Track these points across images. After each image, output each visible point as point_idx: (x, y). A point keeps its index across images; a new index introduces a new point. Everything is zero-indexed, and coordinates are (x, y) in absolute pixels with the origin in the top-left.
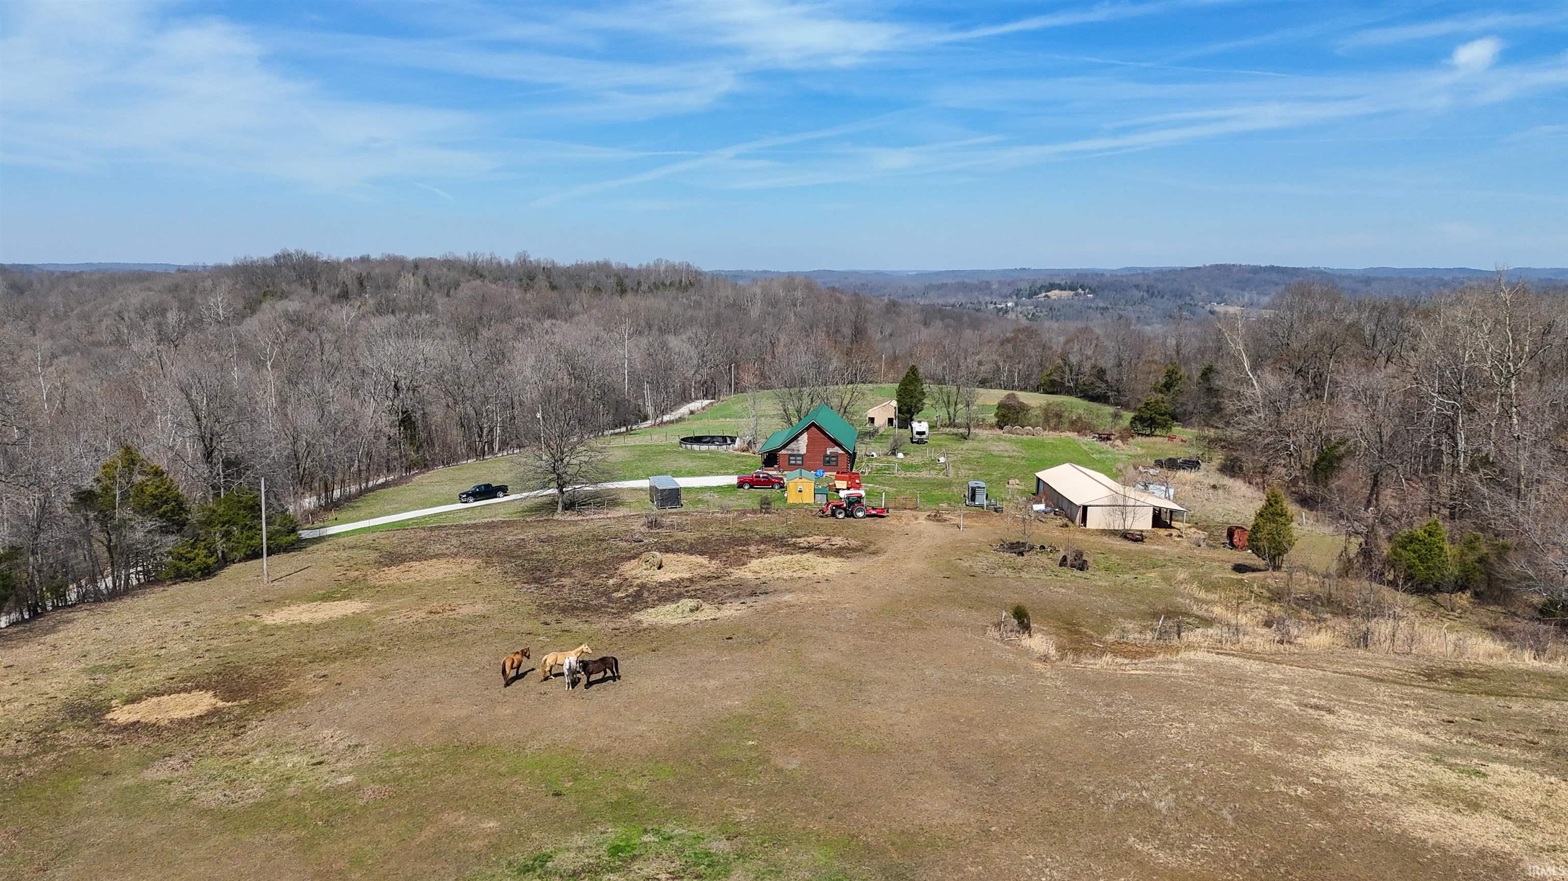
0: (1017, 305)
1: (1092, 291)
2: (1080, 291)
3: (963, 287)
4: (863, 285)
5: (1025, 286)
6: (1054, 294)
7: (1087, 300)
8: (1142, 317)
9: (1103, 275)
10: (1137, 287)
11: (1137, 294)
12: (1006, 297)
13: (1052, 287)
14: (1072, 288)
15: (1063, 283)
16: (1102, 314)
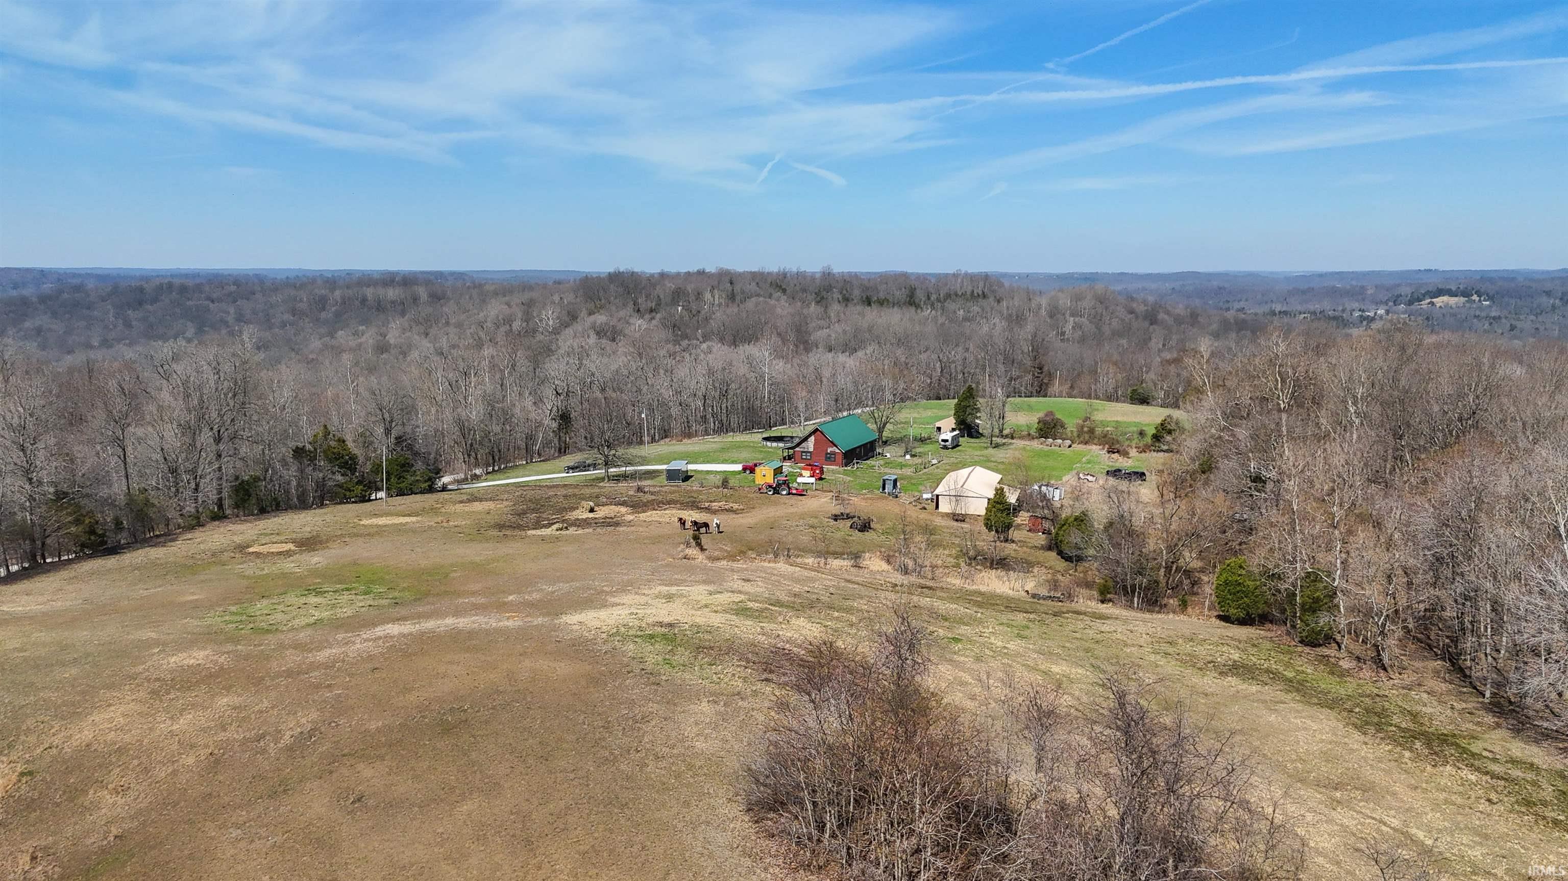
0: (1387, 312)
1: (1490, 298)
2: (1475, 297)
3: (1333, 293)
4: (1220, 288)
5: (1406, 291)
6: (1440, 301)
7: (1481, 308)
8: (1542, 328)
9: (1513, 279)
10: (1548, 293)
11: (1546, 302)
12: (1378, 303)
13: (1440, 293)
14: (1466, 294)
15: (1454, 289)
16: (1491, 324)
